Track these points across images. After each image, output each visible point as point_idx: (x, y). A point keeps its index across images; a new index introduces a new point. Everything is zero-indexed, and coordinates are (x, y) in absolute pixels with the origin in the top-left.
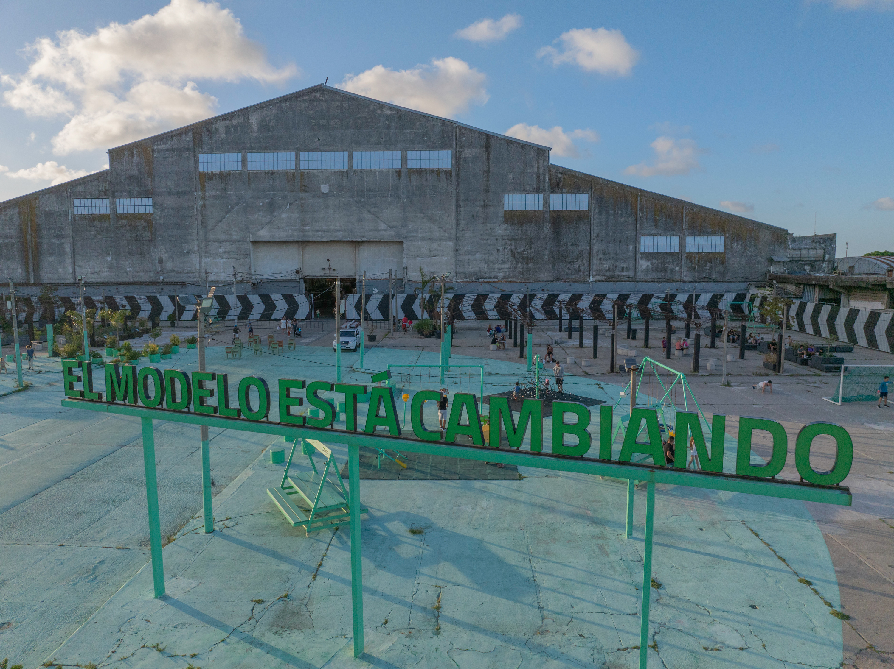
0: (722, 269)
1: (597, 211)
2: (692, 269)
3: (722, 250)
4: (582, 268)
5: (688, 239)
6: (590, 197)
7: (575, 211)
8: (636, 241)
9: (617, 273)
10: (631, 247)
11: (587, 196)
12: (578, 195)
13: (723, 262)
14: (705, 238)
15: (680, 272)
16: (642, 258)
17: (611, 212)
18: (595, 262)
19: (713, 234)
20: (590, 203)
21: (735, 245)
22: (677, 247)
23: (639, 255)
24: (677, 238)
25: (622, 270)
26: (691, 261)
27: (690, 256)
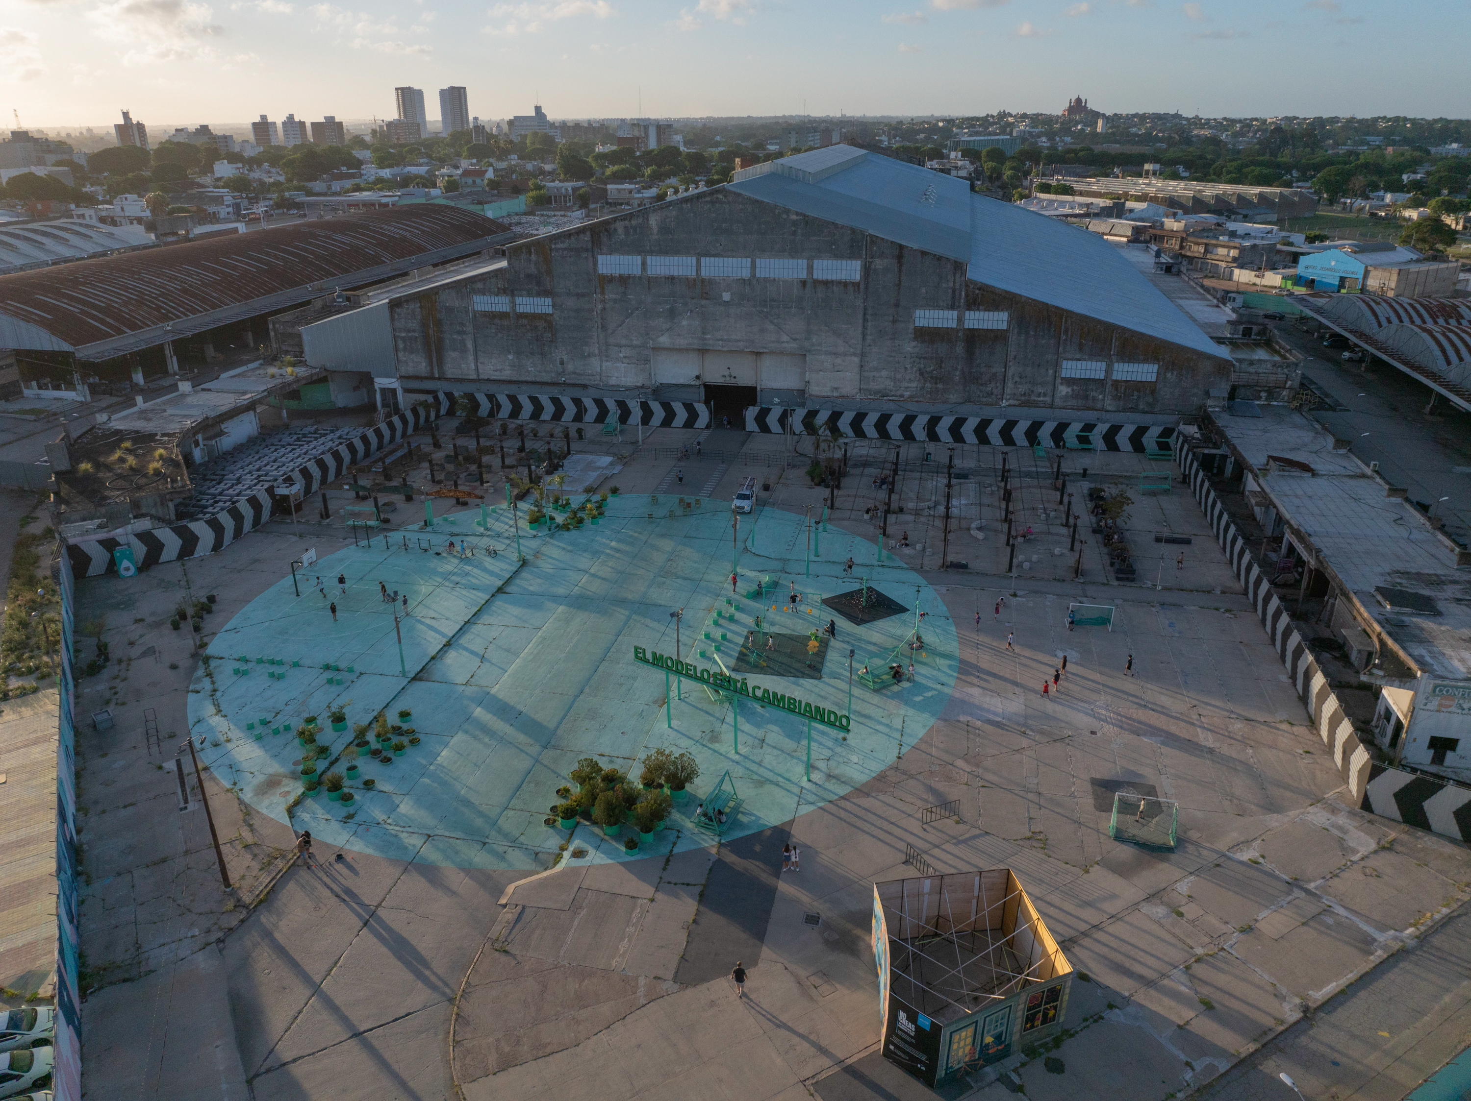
0: (1151, 400)
1: (1016, 331)
2: (1116, 398)
3: (1154, 380)
4: (995, 391)
5: (1116, 365)
6: (1010, 316)
7: (992, 330)
8: (1057, 365)
9: (1033, 398)
10: (1051, 372)
11: (1006, 314)
12: (996, 313)
13: (1153, 392)
14: (1136, 365)
15: (1103, 400)
16: (1062, 384)
17: (1032, 333)
18: (1010, 384)
19: (1146, 361)
20: (1009, 322)
21: (1169, 375)
22: (1103, 373)
23: (1059, 381)
24: (1104, 364)
25: (1039, 395)
26: (1117, 389)
27: (1116, 383)
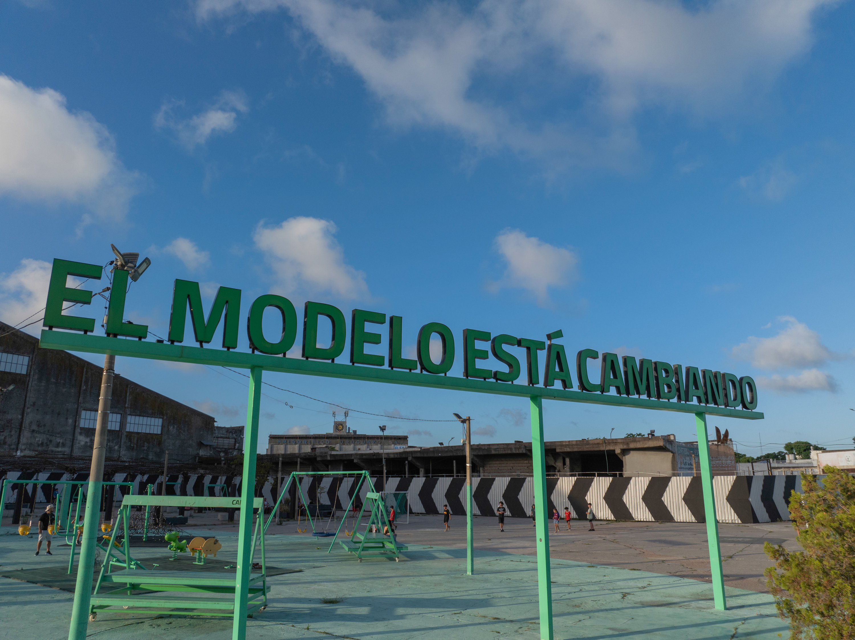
0: (158, 450)
1: (36, 377)
2: (130, 448)
3: (159, 432)
4: (8, 440)
5: (129, 417)
6: (31, 360)
7: (10, 373)
8: (77, 415)
9: (51, 448)
10: (70, 421)
11: (26, 359)
12: (16, 356)
13: (160, 443)
14: (145, 418)
15: (119, 451)
16: (81, 434)
17: (53, 380)
18: (26, 434)
19: (153, 415)
20: (30, 367)
21: (171, 428)
22: (118, 425)
23: (78, 430)
24: (119, 416)
25: (58, 445)
26: (130, 440)
27: (130, 435)
